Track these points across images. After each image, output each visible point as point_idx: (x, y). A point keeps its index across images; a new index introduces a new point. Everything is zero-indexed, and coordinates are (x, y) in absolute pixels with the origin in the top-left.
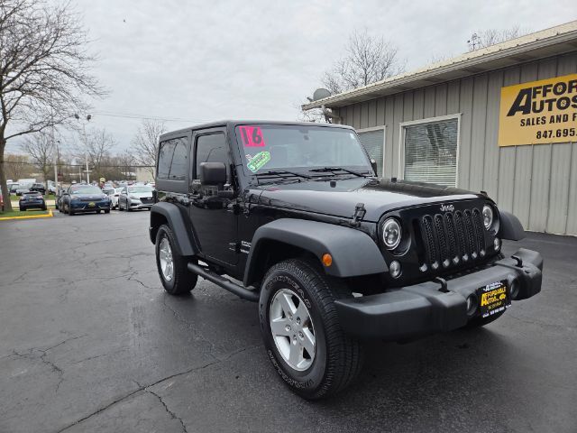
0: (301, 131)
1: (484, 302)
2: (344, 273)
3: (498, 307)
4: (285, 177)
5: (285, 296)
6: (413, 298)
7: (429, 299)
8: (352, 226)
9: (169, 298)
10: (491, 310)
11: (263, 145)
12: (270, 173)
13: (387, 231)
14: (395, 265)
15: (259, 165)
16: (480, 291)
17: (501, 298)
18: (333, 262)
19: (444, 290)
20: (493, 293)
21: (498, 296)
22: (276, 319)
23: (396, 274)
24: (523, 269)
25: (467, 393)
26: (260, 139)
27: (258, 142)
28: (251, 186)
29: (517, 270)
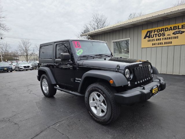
0: (91, 43)
1: (153, 92)
2: (117, 85)
4: (88, 57)
5: (95, 94)
6: (136, 92)
8: (116, 71)
9: (47, 98)
10: (155, 94)
11: (80, 47)
12: (84, 56)
13: (126, 72)
14: (129, 82)
15: (80, 54)
16: (152, 89)
17: (157, 90)
19: (144, 89)
20: (155, 89)
22: (91, 101)
23: (129, 85)
24: (161, 82)
25: (148, 119)
26: (79, 45)
28: (78, 60)
29: (160, 83)
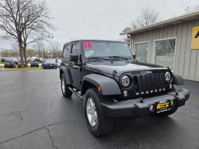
0: (106, 43)
1: (158, 107)
2: (104, 94)
3: (165, 110)
4: (98, 59)
5: (90, 100)
6: (129, 104)
7: (135, 105)
8: (111, 78)
10: (161, 110)
11: (92, 48)
12: (93, 58)
13: (123, 80)
14: (125, 92)
15: (89, 55)
16: (157, 103)
17: (166, 106)
18: (101, 90)
19: (141, 102)
20: (163, 104)
21: (165, 105)
22: (88, 108)
23: (126, 95)
24: (178, 96)
26: (91, 46)
27: (90, 47)
28: (86, 62)
29: (176, 97)
